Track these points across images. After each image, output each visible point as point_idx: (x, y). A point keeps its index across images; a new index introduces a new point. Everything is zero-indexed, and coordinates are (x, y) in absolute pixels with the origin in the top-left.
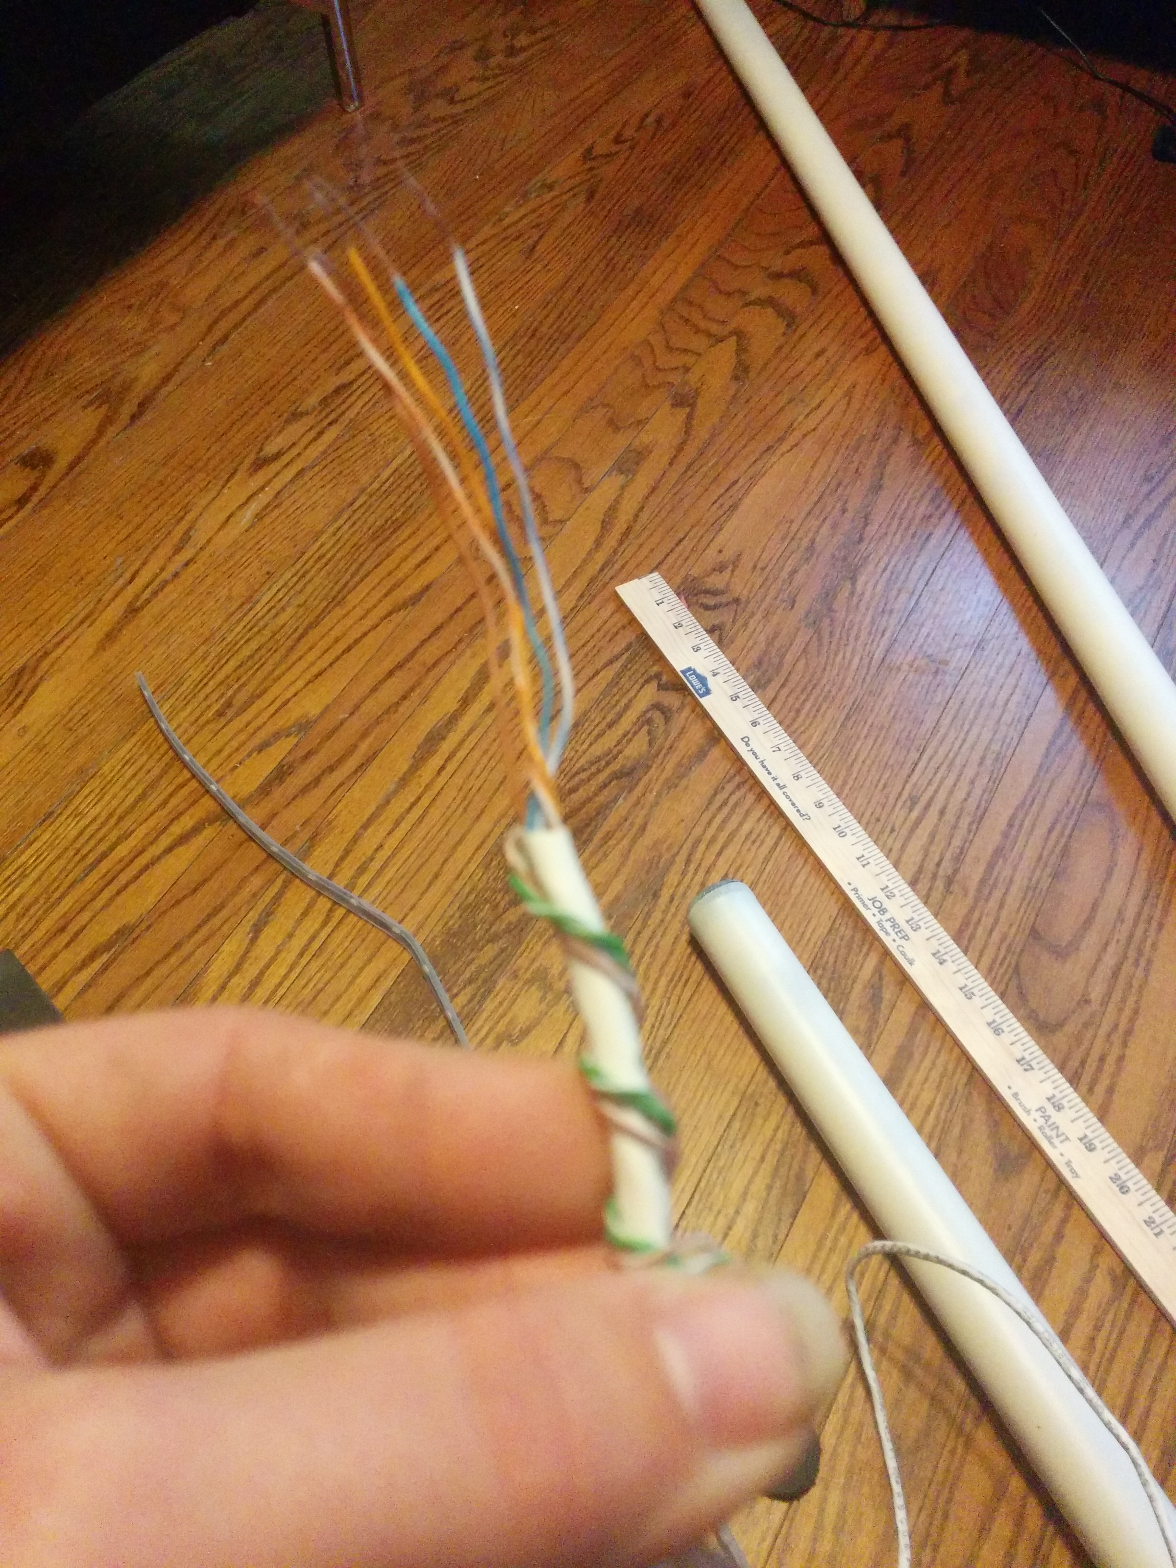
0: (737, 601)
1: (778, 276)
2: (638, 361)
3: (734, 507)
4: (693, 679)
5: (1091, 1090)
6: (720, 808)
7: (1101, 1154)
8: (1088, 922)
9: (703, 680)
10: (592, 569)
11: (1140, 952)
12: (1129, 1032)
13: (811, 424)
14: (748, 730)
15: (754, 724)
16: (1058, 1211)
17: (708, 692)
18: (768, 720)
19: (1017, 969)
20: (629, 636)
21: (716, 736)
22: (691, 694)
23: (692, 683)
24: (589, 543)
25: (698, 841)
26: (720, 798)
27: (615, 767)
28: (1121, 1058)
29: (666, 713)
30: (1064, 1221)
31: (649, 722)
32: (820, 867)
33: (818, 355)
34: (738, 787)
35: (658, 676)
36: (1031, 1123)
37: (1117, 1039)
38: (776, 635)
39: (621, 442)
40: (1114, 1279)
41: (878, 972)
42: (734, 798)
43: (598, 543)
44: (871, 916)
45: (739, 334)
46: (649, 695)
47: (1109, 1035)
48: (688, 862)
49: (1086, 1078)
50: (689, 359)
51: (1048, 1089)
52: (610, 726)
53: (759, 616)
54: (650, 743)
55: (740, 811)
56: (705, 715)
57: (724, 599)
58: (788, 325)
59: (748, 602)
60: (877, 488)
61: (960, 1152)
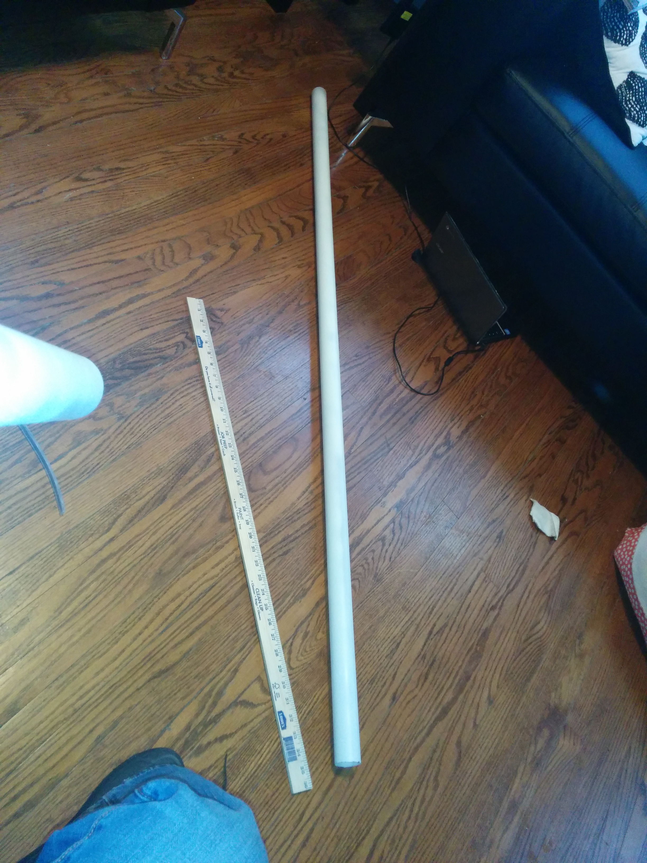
0: (222, 323)
1: (283, 223)
2: (226, 223)
3: (235, 293)
4: (199, 340)
5: (254, 511)
6: (189, 384)
7: (249, 526)
8: (275, 469)
9: (202, 342)
10: (180, 287)
11: (285, 483)
12: (272, 501)
13: (270, 280)
14: (208, 365)
15: (211, 364)
16: (230, 536)
17: (202, 347)
18: (216, 365)
19: (251, 472)
20: (184, 315)
21: (197, 361)
22: (196, 344)
23: (198, 341)
24: (183, 277)
25: (177, 390)
26: (189, 381)
27: (161, 354)
28: (266, 507)
29: (185, 346)
30: (231, 539)
31: (178, 346)
32: (211, 416)
33: (283, 258)
34: (197, 380)
35: (187, 333)
36: (236, 511)
37: (267, 502)
38: (229, 341)
39: (208, 249)
40: (236, 558)
41: (213, 454)
42: (194, 383)
43: (186, 279)
44: (219, 437)
45: (262, 234)
46: (181, 338)
47: (266, 499)
48: (172, 395)
49: (255, 507)
50: (243, 234)
51: (244, 505)
52: (166, 340)
53: (227, 332)
54: (176, 353)
55: (194, 388)
56: (197, 353)
57: (218, 320)
58: (279, 243)
59: (225, 326)
60: (280, 313)
61: (212, 510)
